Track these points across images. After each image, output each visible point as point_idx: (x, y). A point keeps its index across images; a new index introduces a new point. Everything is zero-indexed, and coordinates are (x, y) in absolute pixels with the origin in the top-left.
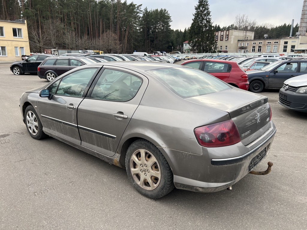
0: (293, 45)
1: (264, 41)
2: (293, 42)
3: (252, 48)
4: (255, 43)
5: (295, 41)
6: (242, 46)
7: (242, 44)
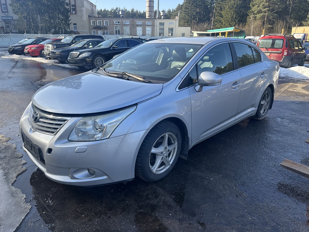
0: (171, 26)
1: (132, 20)
2: (170, 23)
3: (115, 29)
4: (119, 22)
5: (173, 23)
6: (98, 25)
7: (96, 23)
